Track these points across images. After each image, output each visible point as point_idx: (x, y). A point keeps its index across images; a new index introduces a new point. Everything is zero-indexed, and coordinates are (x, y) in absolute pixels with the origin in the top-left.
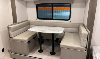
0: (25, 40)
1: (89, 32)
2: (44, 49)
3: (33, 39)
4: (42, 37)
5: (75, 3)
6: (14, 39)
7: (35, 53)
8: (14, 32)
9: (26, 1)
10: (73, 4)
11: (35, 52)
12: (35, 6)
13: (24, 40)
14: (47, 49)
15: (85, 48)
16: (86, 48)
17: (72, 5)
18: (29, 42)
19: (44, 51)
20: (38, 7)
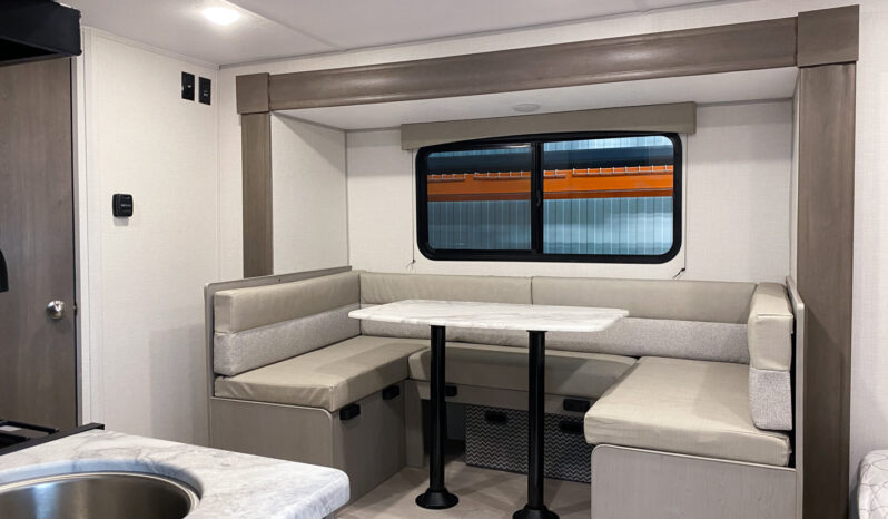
0: (324, 390)
1: (800, 306)
2: (467, 491)
3: (379, 401)
4: (453, 390)
5: (709, 130)
6: (238, 386)
7: (391, 509)
8: (247, 336)
9: (346, 131)
10: (693, 132)
11: (390, 504)
12: (410, 161)
13: (311, 390)
14: (494, 493)
15: (784, 442)
16: (791, 434)
17: (683, 139)
18: (348, 412)
19: (461, 498)
20: (432, 177)
